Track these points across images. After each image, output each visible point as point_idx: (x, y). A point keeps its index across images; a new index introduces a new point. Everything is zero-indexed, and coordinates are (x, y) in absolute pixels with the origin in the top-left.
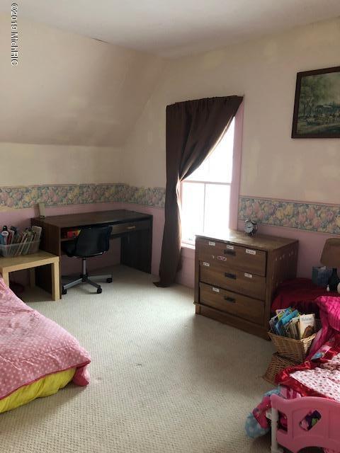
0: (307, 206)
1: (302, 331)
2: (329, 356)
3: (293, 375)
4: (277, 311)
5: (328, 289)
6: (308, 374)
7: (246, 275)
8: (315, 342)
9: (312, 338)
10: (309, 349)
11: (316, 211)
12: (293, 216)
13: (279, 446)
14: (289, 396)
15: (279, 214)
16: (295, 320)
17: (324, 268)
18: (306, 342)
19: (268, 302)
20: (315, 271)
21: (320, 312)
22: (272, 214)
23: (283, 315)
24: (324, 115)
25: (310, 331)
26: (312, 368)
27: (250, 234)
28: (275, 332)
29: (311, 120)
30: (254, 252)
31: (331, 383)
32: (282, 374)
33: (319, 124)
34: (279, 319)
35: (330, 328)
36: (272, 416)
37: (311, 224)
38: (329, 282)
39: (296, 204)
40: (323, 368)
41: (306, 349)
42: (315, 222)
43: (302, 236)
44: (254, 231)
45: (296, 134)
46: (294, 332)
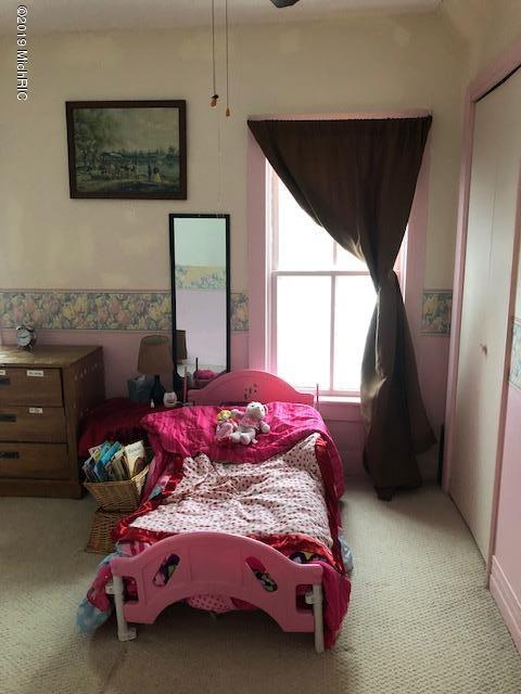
0: (107, 295)
1: (131, 467)
2: (171, 487)
3: (134, 525)
4: (91, 450)
5: (152, 404)
6: (151, 516)
7: (33, 410)
8: (149, 477)
9: (145, 472)
10: (143, 488)
11: (121, 301)
12: (89, 313)
13: (130, 625)
14: (134, 552)
15: (67, 312)
16: (118, 454)
17: (142, 379)
18: (139, 479)
19: (72, 444)
20: (131, 385)
21: (149, 436)
22: (57, 313)
23: (99, 453)
24: (113, 166)
25: (142, 464)
26: (155, 508)
27: (26, 348)
28: (93, 479)
29: (96, 172)
30: (40, 373)
31: (180, 516)
32: (120, 529)
33: (107, 179)
34: (97, 460)
35: (165, 452)
36: (115, 588)
37: (116, 321)
38: (152, 396)
39: (91, 295)
40: (166, 504)
41: (140, 489)
42: (121, 317)
43: (107, 340)
44: (33, 342)
45: (76, 193)
46: (120, 471)
